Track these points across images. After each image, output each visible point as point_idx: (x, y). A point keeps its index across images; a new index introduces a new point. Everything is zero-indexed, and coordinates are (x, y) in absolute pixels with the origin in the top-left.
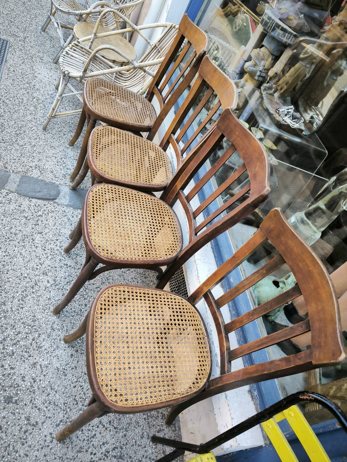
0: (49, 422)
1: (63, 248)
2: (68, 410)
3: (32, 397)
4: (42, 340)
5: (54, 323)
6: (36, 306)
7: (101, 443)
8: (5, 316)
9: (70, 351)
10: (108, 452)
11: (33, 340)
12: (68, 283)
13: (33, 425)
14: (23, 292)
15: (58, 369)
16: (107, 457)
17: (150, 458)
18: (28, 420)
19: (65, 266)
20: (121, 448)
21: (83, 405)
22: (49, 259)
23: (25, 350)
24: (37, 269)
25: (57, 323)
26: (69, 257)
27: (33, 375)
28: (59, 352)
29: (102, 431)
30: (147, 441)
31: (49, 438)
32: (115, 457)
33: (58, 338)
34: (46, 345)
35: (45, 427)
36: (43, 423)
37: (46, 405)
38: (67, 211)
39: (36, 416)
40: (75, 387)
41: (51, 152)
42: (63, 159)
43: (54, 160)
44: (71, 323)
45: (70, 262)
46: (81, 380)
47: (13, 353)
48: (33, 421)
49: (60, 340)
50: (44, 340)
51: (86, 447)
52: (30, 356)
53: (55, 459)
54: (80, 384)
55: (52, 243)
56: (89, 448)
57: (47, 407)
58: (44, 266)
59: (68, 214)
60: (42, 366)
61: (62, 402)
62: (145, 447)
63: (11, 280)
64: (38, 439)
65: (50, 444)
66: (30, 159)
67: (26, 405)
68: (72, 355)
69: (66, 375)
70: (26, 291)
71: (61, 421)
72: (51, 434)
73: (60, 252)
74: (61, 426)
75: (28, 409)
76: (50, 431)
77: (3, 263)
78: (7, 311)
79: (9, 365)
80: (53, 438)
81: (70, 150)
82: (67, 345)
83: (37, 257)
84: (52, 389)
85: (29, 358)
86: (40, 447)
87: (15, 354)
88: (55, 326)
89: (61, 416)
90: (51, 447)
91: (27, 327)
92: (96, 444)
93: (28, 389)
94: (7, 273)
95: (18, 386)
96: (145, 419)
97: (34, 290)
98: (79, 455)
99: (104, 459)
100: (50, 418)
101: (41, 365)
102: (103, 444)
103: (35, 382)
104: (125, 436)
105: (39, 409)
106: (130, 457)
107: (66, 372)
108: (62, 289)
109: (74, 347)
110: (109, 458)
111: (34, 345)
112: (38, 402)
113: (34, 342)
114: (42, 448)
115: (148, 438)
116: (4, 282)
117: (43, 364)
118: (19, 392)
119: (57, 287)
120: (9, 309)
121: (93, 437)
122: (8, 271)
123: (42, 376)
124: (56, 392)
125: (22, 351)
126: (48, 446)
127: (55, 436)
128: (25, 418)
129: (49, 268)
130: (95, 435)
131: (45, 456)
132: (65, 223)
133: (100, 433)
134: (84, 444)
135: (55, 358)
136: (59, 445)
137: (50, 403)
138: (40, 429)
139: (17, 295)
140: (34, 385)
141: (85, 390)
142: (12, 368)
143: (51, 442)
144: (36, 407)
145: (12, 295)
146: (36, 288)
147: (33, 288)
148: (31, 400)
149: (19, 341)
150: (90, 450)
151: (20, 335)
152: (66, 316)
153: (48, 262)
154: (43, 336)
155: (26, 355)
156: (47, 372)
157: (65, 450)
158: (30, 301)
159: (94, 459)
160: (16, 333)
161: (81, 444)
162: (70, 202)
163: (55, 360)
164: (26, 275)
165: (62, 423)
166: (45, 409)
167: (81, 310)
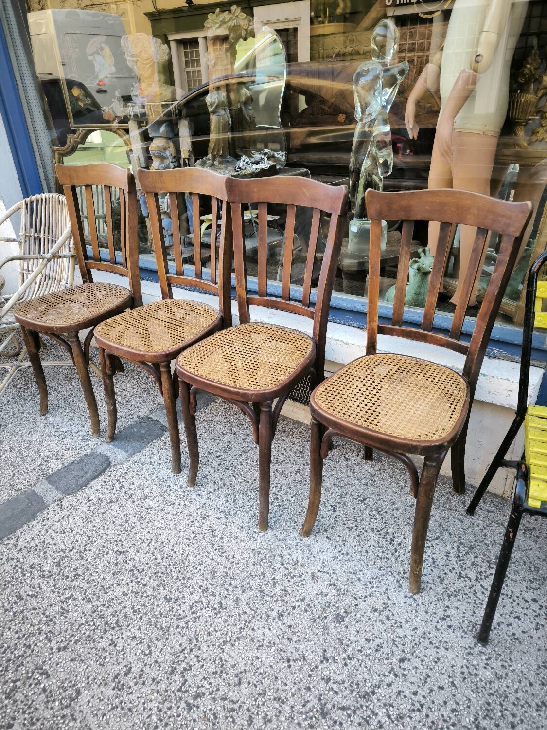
0: (390, 593)
1: (185, 485)
2: (389, 569)
3: (352, 596)
4: (288, 557)
5: (276, 536)
6: (242, 543)
7: (446, 558)
8: (231, 578)
9: (322, 537)
10: (459, 556)
11: (282, 564)
12: (234, 502)
13: (385, 608)
14: (213, 547)
15: (335, 557)
16: (463, 559)
17: (487, 526)
18: (376, 610)
19: (211, 494)
20: (461, 543)
21: (393, 554)
22: (189, 505)
23: (289, 577)
24: (192, 522)
25: (278, 534)
26: (202, 485)
27: (326, 583)
28: (315, 547)
29: (434, 551)
30: (468, 520)
31: (409, 601)
32: (467, 553)
33: (298, 540)
34: (297, 555)
35: (395, 598)
36: (388, 598)
37: (370, 587)
38: (138, 460)
39: (377, 601)
40: (367, 552)
41: (37, 436)
42: (59, 430)
43: (52, 439)
44: (287, 521)
45: (210, 488)
46: (362, 543)
47: (285, 590)
48: (380, 607)
49: (301, 540)
50: (289, 554)
51: (442, 572)
52: (300, 576)
53: (436, 605)
54: (366, 546)
55: (169, 492)
56: (444, 571)
57: (373, 587)
58: (194, 514)
59: (142, 461)
60: (321, 570)
61: (376, 570)
62: (473, 524)
63: (187, 552)
64: (404, 611)
65: (417, 602)
66: (29, 460)
67: (357, 605)
68: (327, 537)
69: (348, 554)
70: (214, 544)
71: (398, 581)
72: (406, 597)
73: (188, 491)
74: (403, 585)
75: (363, 605)
76: (403, 596)
77: (158, 550)
78: (227, 573)
79: (298, 600)
80: (411, 597)
81: (51, 419)
82: (312, 537)
83: (176, 515)
84: (354, 573)
85: (302, 578)
86: (414, 612)
87: (288, 589)
88: (281, 537)
89: (391, 578)
90: (420, 603)
91: (262, 563)
92: (443, 562)
93: (339, 595)
94: (175, 552)
95: (329, 603)
96: (443, 510)
97: (219, 536)
98: (445, 582)
99: (464, 564)
100: (387, 590)
101: (319, 571)
102: (447, 556)
103: (335, 585)
104: (450, 534)
105: (370, 595)
106: (476, 541)
107: (344, 551)
108: (239, 510)
109: (319, 532)
110: (465, 558)
111: (289, 566)
112: (362, 592)
113: (285, 565)
114: (417, 611)
115: (466, 517)
116: (184, 561)
117: (319, 569)
118: (337, 605)
119: (232, 513)
120: (226, 570)
121: (434, 562)
122: (172, 550)
123: (333, 575)
124: (361, 571)
125: (289, 581)
126: (418, 605)
127: (411, 594)
128: (371, 612)
129: (201, 509)
130: (433, 559)
131: (427, 612)
132: (154, 469)
133: (434, 554)
134: (436, 572)
135: (320, 554)
136: (423, 594)
137: (370, 582)
138: (394, 604)
139: (212, 554)
140: (338, 588)
141: (377, 545)
142: (302, 600)
143: (415, 600)
144: (366, 597)
145: (208, 559)
146: (217, 533)
147: (214, 536)
148: (355, 598)
149: (274, 579)
150: (446, 571)
151: (267, 574)
152: (275, 522)
153: (192, 508)
154: (285, 553)
155: (297, 579)
156: (331, 569)
157: (432, 593)
158: (232, 547)
159: (458, 572)
160: (262, 577)
161: (435, 575)
162: (127, 451)
163: (322, 555)
164: (192, 536)
165: (401, 582)
166: (374, 589)
167: (280, 505)
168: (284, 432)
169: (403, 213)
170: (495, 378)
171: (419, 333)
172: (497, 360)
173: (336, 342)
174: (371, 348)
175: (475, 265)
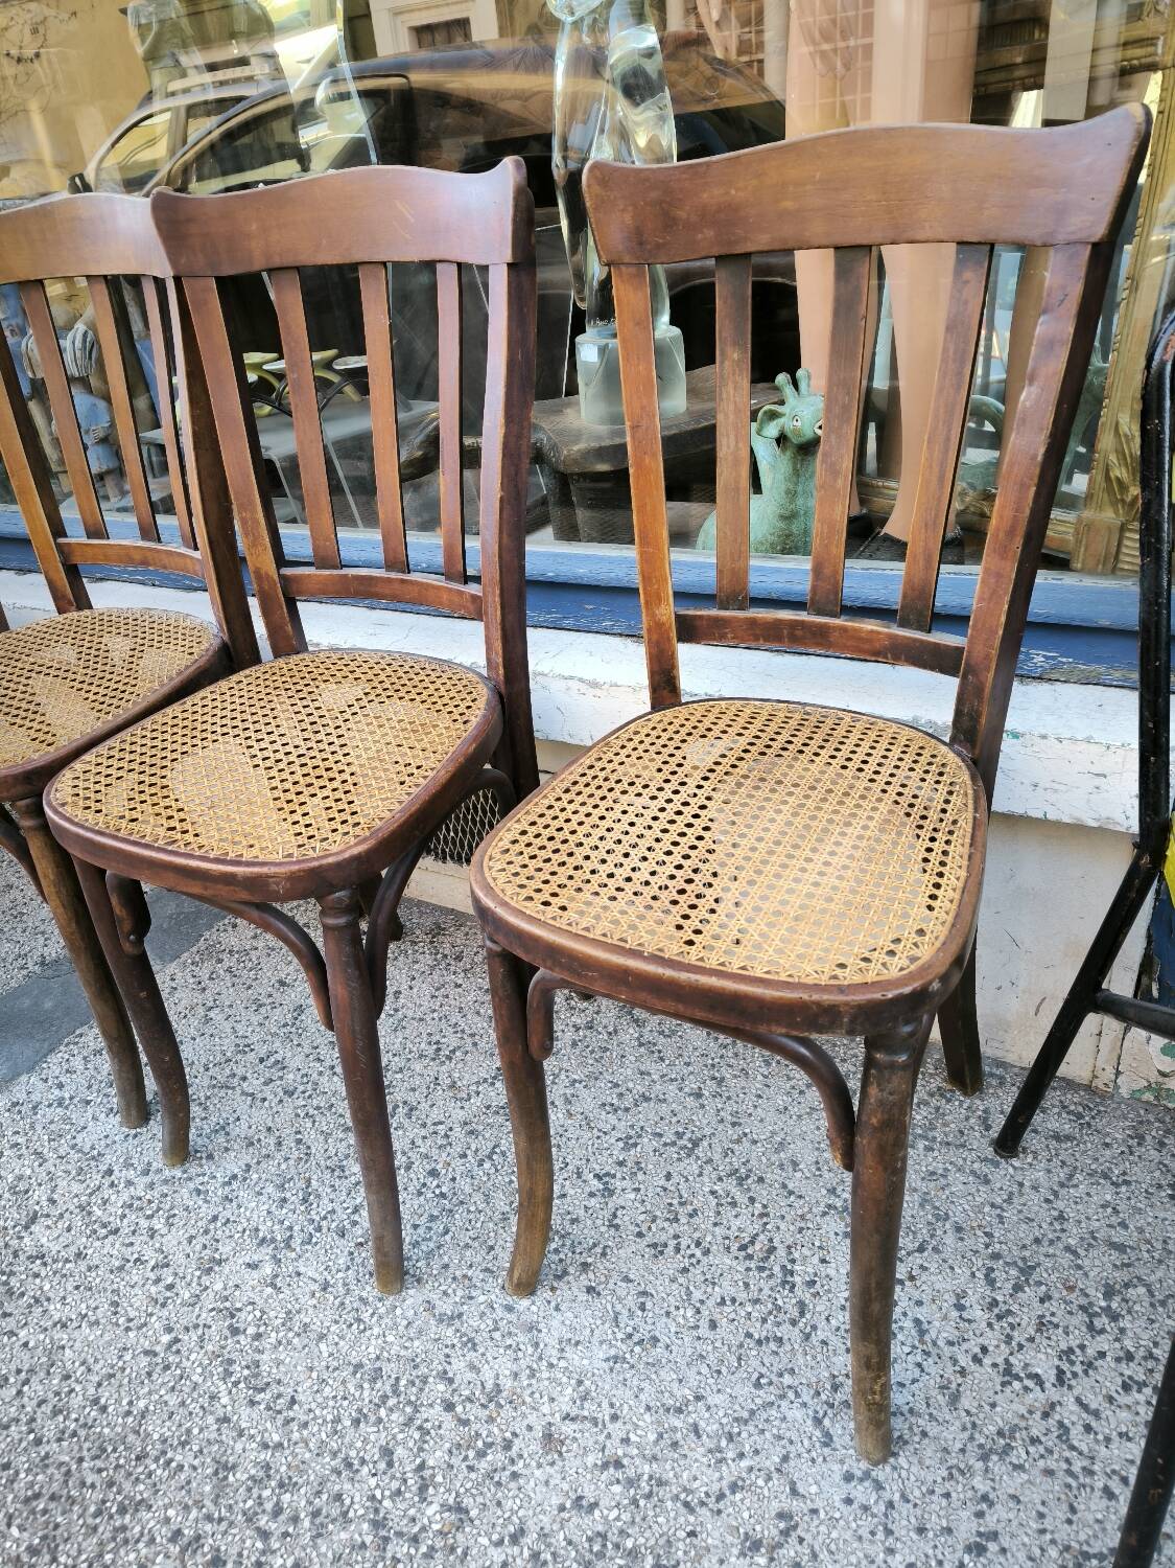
0: (799, 1469)
1: (157, 1165)
2: (787, 1379)
3: (676, 1498)
4: (470, 1376)
5: (430, 1306)
6: (323, 1346)
7: (955, 1314)
8: (281, 1485)
9: (572, 1289)
10: (994, 1303)
11: (449, 1407)
12: (305, 1200)
13: (785, 1533)
14: (228, 1374)
15: (616, 1359)
16: (1009, 1312)
17: (1062, 1185)
18: (756, 1545)
19: (235, 1185)
20: (996, 1256)
21: (794, 1323)
22: (164, 1231)
23: (471, 1454)
24: (170, 1287)
25: (434, 1297)
26: (210, 1157)
27: (590, 1460)
28: (554, 1331)
29: (916, 1295)
30: (1005, 1173)
31: (862, 1493)
32: (1017, 1288)
33: (500, 1312)
34: (498, 1367)
35: (814, 1489)
36: (794, 1492)
37: (730, 1455)
38: (22, 1097)
39: (754, 1512)
40: (713, 1325)
44: (467, 1246)
45: (232, 1164)
46: (697, 1295)
47: (459, 1508)
48: (770, 1531)
49: (509, 1309)
50: (473, 1367)
51: (950, 1369)
52: (508, 1446)
53: (947, 1495)
54: (710, 1303)
55: (107, 1193)
56: (955, 1362)
57: (741, 1455)
58: (180, 1258)
59: (36, 1097)
60: (574, 1412)
61: (749, 1388)
62: (1021, 1185)
63: (142, 1404)
64: (848, 1535)
65: (887, 1495)
67: (692, 1534)
68: (590, 1290)
69: (655, 1340)
70: (231, 1362)
71: (818, 1421)
72: (848, 1477)
73: (166, 1182)
74: (836, 1431)
75: (714, 1532)
76: (837, 1477)
77: (47, 1409)
78: (268, 1467)
79: (500, 1543)
80: (867, 1475)
82: (544, 1294)
83: (121, 1268)
84: (679, 1411)
85: (514, 1452)
86: (880, 1536)
87: (467, 1502)
88: (445, 1307)
89: (796, 1414)
90: (897, 1497)
91: (383, 1412)
92: (949, 1332)
93: (635, 1502)
94: (104, 1409)
95: (603, 1536)
96: (929, 1149)
97: (251, 1331)
98: (966, 1402)
99: (1012, 1327)
100: (785, 1459)
101: (567, 1417)
102: (960, 1307)
103: (618, 1464)
104: (959, 1229)
105: (734, 1488)
106: (1037, 1241)
107: (644, 1332)
108: (319, 1229)
109: (565, 1273)
110: (1015, 1308)
111: (474, 1412)
112: (707, 1480)
113: (459, 1409)
114: (889, 1532)
115: (997, 1165)
116: (131, 1438)
117: (566, 1408)
118: (629, 1544)
119: (296, 1243)
120: (265, 1456)
121: (922, 1333)
122: (96, 1401)
123: (610, 1427)
124: (698, 1398)
125: (471, 1468)
126: (890, 1505)
127: (864, 1465)
128: (743, 1554)
129: (197, 1245)
130: (917, 1322)
131: (921, 1530)
132: (66, 1120)
133: (919, 1303)
134: (933, 1370)
135: (570, 1352)
136: (902, 1461)
137: (730, 1438)
138: (814, 1511)
139: (225, 1400)
140: (631, 1473)
141: (742, 1296)
142: (515, 1539)
143: (879, 1486)
144: (721, 1497)
145: (210, 1419)
146: (246, 1317)
147: (235, 1331)
148: (686, 1505)
149: (422, 1467)
150: (964, 1360)
151: (400, 1452)
152: (430, 1254)
153: (172, 1240)
154: (458, 1366)
155: (495, 1457)
156: (605, 1405)
157: (929, 1450)
158: (287, 1365)
159: (1000, 1360)
160: (382, 1466)
161: (931, 1382)
163: (574, 1356)
164: (166, 1339)
165: (826, 1422)
166: (745, 1464)
167: (443, 1195)
168: (459, 958)
169: (710, 233)
170: (1052, 741)
171: (802, 623)
172: (1046, 686)
173: (563, 684)
174: (664, 687)
175: (960, 374)
